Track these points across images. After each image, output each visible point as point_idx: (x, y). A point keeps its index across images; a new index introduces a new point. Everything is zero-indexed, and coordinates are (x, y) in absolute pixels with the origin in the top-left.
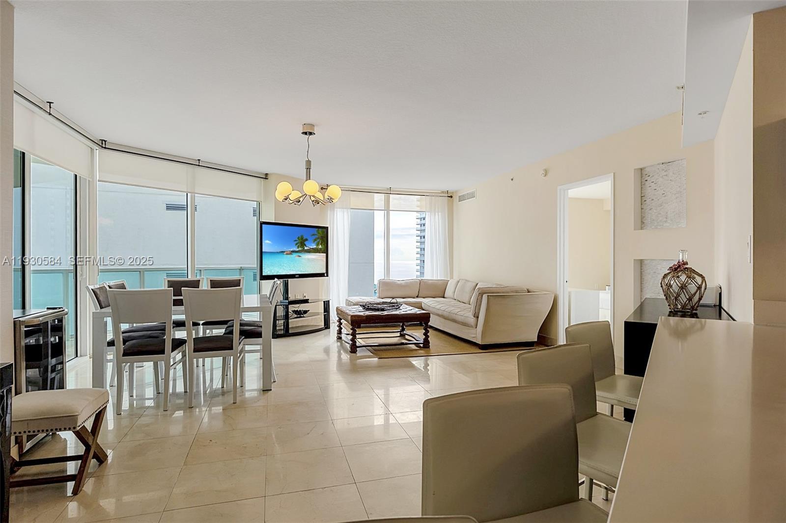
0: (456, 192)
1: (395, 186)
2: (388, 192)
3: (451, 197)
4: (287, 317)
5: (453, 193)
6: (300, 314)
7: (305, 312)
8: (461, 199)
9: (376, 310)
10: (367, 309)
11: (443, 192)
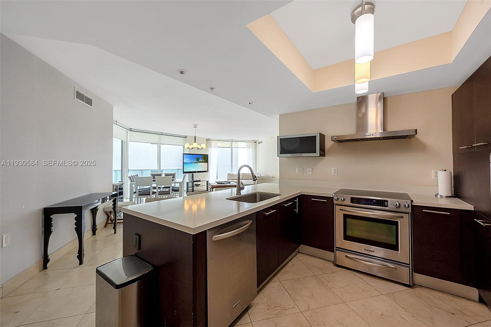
0: (257, 140)
1: (234, 139)
2: (232, 141)
3: (256, 142)
4: (193, 187)
5: (256, 141)
6: (197, 185)
7: (199, 185)
8: (259, 143)
9: (221, 184)
10: (218, 183)
11: (253, 141)
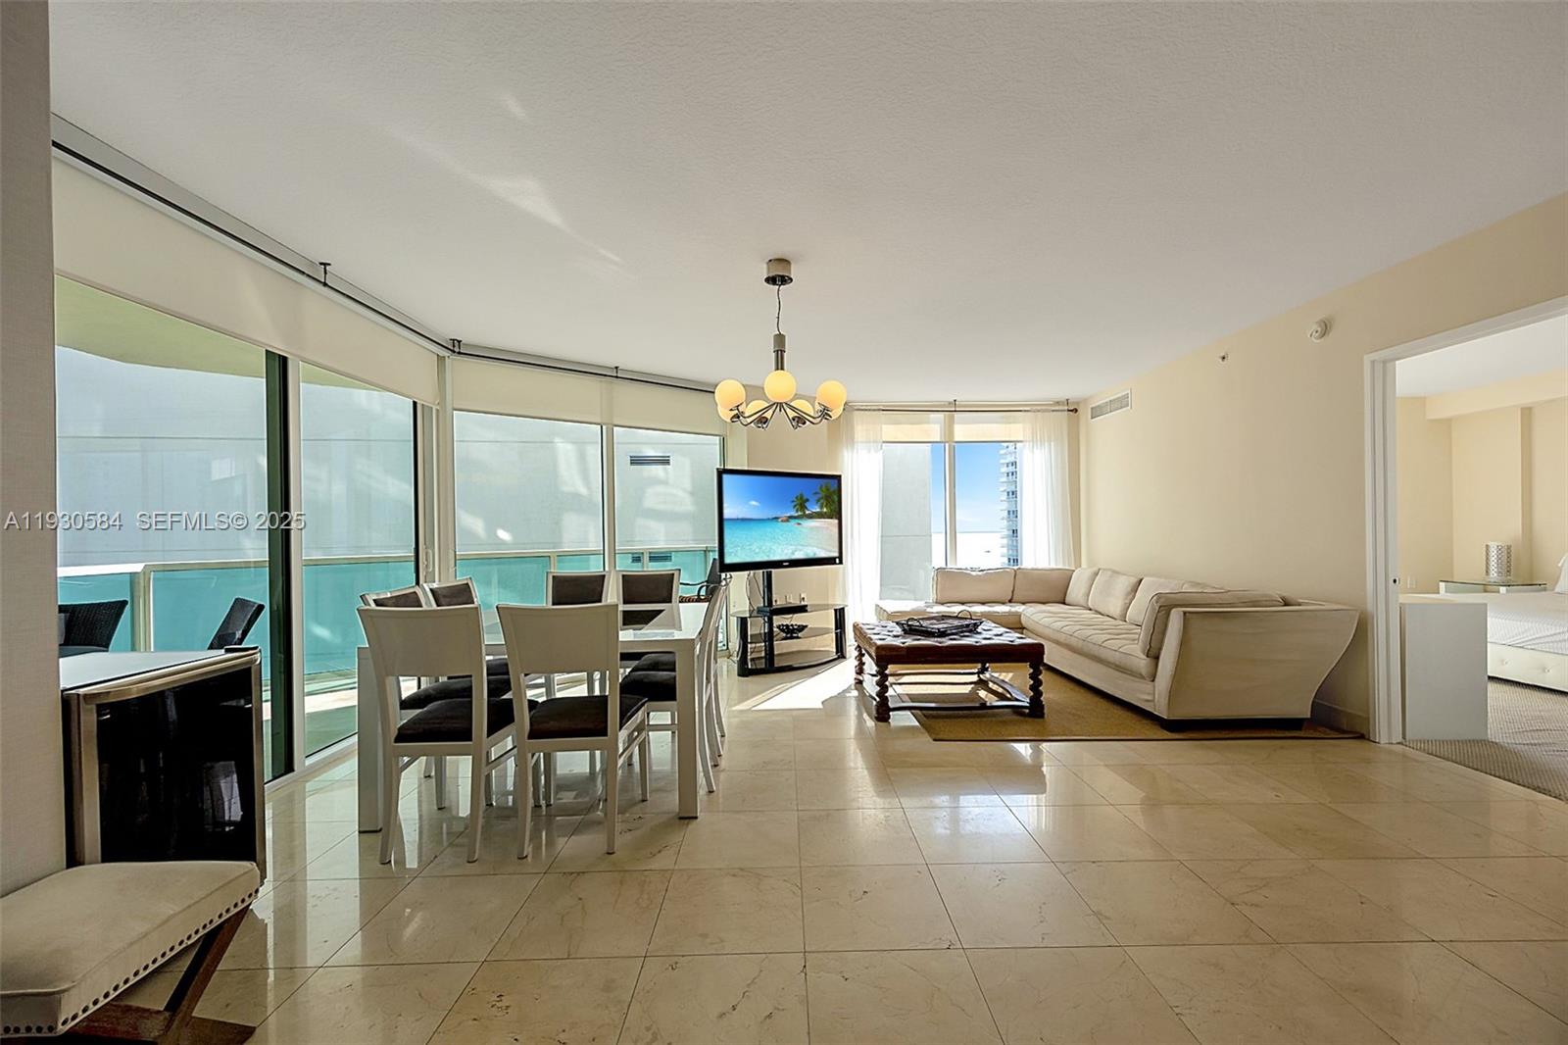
0: (1085, 401)
1: (964, 396)
2: (953, 409)
3: (1076, 410)
4: (769, 637)
5: (1078, 403)
6: (791, 632)
7: (802, 628)
8: (1096, 412)
9: (928, 634)
10: (910, 630)
11: (1058, 403)
